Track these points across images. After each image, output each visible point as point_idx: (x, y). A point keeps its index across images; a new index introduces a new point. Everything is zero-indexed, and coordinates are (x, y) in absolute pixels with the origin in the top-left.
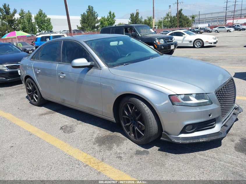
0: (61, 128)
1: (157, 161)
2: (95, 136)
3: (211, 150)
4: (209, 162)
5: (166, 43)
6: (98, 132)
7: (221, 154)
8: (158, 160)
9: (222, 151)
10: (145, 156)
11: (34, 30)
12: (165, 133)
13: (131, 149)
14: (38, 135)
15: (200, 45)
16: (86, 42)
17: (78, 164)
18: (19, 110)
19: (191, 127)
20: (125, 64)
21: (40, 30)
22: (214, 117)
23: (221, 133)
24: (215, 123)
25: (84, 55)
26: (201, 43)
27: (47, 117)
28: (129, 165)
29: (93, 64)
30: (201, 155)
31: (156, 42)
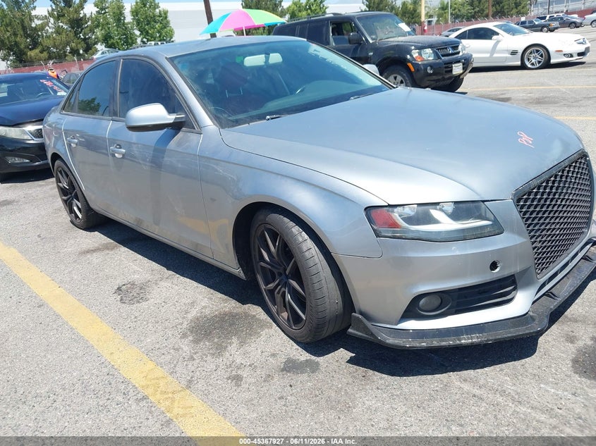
0: (119, 289)
1: (333, 395)
2: (194, 313)
3: (498, 367)
4: (484, 404)
5: (439, 58)
6: (205, 302)
7: (527, 380)
8: (338, 391)
9: (530, 370)
10: (304, 377)
11: (130, 41)
12: (360, 317)
13: (273, 355)
14: (58, 308)
15: (539, 62)
16: (171, 60)
17: (124, 393)
18: (39, 239)
19: (437, 302)
20: (268, 117)
21: (145, 40)
22: (507, 273)
23: (533, 319)
24: (515, 289)
25: (164, 95)
26: (542, 56)
27: (96, 258)
28: (255, 402)
29: (183, 120)
30: (465, 380)
31: (411, 56)
